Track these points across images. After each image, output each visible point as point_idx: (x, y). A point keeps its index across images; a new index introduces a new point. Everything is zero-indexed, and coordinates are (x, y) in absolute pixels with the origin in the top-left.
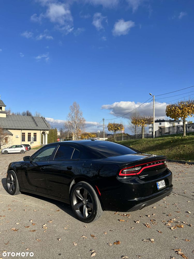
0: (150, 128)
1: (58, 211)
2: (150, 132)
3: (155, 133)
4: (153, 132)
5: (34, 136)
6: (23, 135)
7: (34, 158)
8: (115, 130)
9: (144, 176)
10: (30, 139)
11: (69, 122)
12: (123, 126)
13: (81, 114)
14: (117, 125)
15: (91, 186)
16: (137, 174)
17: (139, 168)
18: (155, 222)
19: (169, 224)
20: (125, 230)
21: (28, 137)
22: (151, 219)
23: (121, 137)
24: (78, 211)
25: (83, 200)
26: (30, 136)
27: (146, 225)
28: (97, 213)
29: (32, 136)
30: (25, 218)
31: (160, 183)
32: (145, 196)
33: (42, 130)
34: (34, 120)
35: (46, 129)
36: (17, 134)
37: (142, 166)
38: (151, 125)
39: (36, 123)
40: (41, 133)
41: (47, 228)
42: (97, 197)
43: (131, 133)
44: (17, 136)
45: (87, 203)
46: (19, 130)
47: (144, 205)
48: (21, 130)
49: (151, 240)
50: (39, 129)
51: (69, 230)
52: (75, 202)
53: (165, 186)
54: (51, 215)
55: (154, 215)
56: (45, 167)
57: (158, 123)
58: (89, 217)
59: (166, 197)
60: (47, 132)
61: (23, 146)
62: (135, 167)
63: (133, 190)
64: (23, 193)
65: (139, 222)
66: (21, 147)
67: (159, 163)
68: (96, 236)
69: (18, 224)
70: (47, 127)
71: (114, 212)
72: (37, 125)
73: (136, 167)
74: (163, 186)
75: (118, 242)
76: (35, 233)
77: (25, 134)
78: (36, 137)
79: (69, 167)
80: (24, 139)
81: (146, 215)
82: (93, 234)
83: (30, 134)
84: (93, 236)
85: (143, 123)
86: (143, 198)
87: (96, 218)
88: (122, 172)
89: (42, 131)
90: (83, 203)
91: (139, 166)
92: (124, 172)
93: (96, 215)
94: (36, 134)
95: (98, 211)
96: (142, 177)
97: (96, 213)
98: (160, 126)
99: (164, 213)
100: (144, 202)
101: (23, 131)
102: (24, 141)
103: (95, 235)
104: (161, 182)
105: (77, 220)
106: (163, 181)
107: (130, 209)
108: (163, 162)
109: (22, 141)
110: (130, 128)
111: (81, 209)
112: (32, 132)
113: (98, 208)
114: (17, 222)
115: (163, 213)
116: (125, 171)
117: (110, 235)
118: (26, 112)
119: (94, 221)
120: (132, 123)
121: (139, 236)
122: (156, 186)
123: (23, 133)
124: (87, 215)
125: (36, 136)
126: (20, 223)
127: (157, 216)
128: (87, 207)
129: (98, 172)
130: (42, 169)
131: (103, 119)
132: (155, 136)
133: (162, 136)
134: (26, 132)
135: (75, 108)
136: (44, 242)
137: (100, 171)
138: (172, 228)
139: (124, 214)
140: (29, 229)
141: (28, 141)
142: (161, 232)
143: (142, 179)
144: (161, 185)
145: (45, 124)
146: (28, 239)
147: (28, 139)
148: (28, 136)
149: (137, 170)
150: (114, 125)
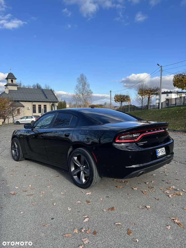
0: (157, 99)
1: (58, 176)
2: (156, 103)
3: (162, 104)
4: (159, 103)
5: (44, 107)
6: (34, 106)
7: (36, 126)
8: (122, 101)
9: (142, 143)
10: (41, 111)
11: (77, 94)
12: (129, 98)
13: (88, 86)
14: (124, 96)
15: (88, 153)
16: (136, 140)
17: (137, 134)
18: (153, 190)
19: (168, 192)
20: (122, 196)
21: (39, 109)
22: (149, 186)
23: (128, 109)
24: (75, 177)
25: (80, 167)
26: (41, 107)
27: (144, 192)
28: (94, 179)
29: (42, 107)
30: (25, 182)
31: (160, 151)
32: (142, 164)
33: (52, 102)
34: (44, 93)
35: (55, 101)
36: (28, 105)
37: (141, 133)
38: (158, 97)
39: (45, 95)
40: (51, 105)
41: (44, 192)
42: (94, 164)
43: (138, 105)
44: (28, 108)
45: (84, 169)
46: (30, 102)
47: (141, 172)
48: (32, 102)
49: (147, 207)
50: (49, 101)
51: (65, 195)
52: (73, 169)
53: (165, 153)
54: (50, 181)
55: (153, 182)
56: (44, 134)
57: (165, 95)
58: (85, 183)
59: (167, 165)
60: (57, 104)
61: (33, 117)
62: (132, 134)
63: (130, 157)
64: (26, 159)
65: (136, 189)
66: (32, 117)
67: (159, 130)
68: (92, 202)
69: (17, 188)
70: (56, 99)
71: (112, 179)
72: (47, 98)
73: (134, 134)
74: (163, 154)
75: (112, 209)
76: (31, 197)
77: (36, 105)
78: (46, 109)
79: (67, 134)
80: (35, 111)
81: (144, 183)
82: (89, 199)
83: (40, 105)
84: (88, 202)
85: (149, 93)
86: (141, 165)
87: (92, 184)
88: (119, 139)
89: (51, 104)
90: (80, 169)
91: (138, 133)
92: (122, 139)
93: (92, 182)
94: (46, 106)
95: (94, 178)
96: (140, 144)
97: (92, 179)
98: (167, 97)
99: (164, 181)
100: (142, 170)
101: (34, 103)
102: (35, 112)
103: (91, 200)
104: (161, 149)
105: (75, 185)
106: (164, 148)
107: (127, 176)
108: (165, 129)
109: (34, 112)
110: (137, 100)
111: (79, 175)
112: (42, 104)
113: (95, 175)
114: (17, 186)
115: (162, 181)
116: (123, 137)
117: (105, 201)
118: (36, 84)
119: (90, 187)
120: (138, 94)
121: (135, 202)
122: (155, 153)
123: (33, 105)
124: (84, 181)
125: (46, 107)
126: (19, 187)
127: (156, 183)
128: (84, 173)
129: (99, 140)
130: (42, 136)
131: (111, 91)
132: (162, 107)
133: (168, 107)
134: (37, 104)
135: (83, 81)
136: (39, 206)
137: (101, 138)
138: (170, 196)
139: (122, 181)
140: (27, 193)
141: (39, 112)
142: (158, 200)
143: (141, 146)
144: (161, 152)
145: (54, 97)
146: (24, 202)
147: (39, 110)
148: (39, 107)
149: (135, 137)
150: (121, 96)
